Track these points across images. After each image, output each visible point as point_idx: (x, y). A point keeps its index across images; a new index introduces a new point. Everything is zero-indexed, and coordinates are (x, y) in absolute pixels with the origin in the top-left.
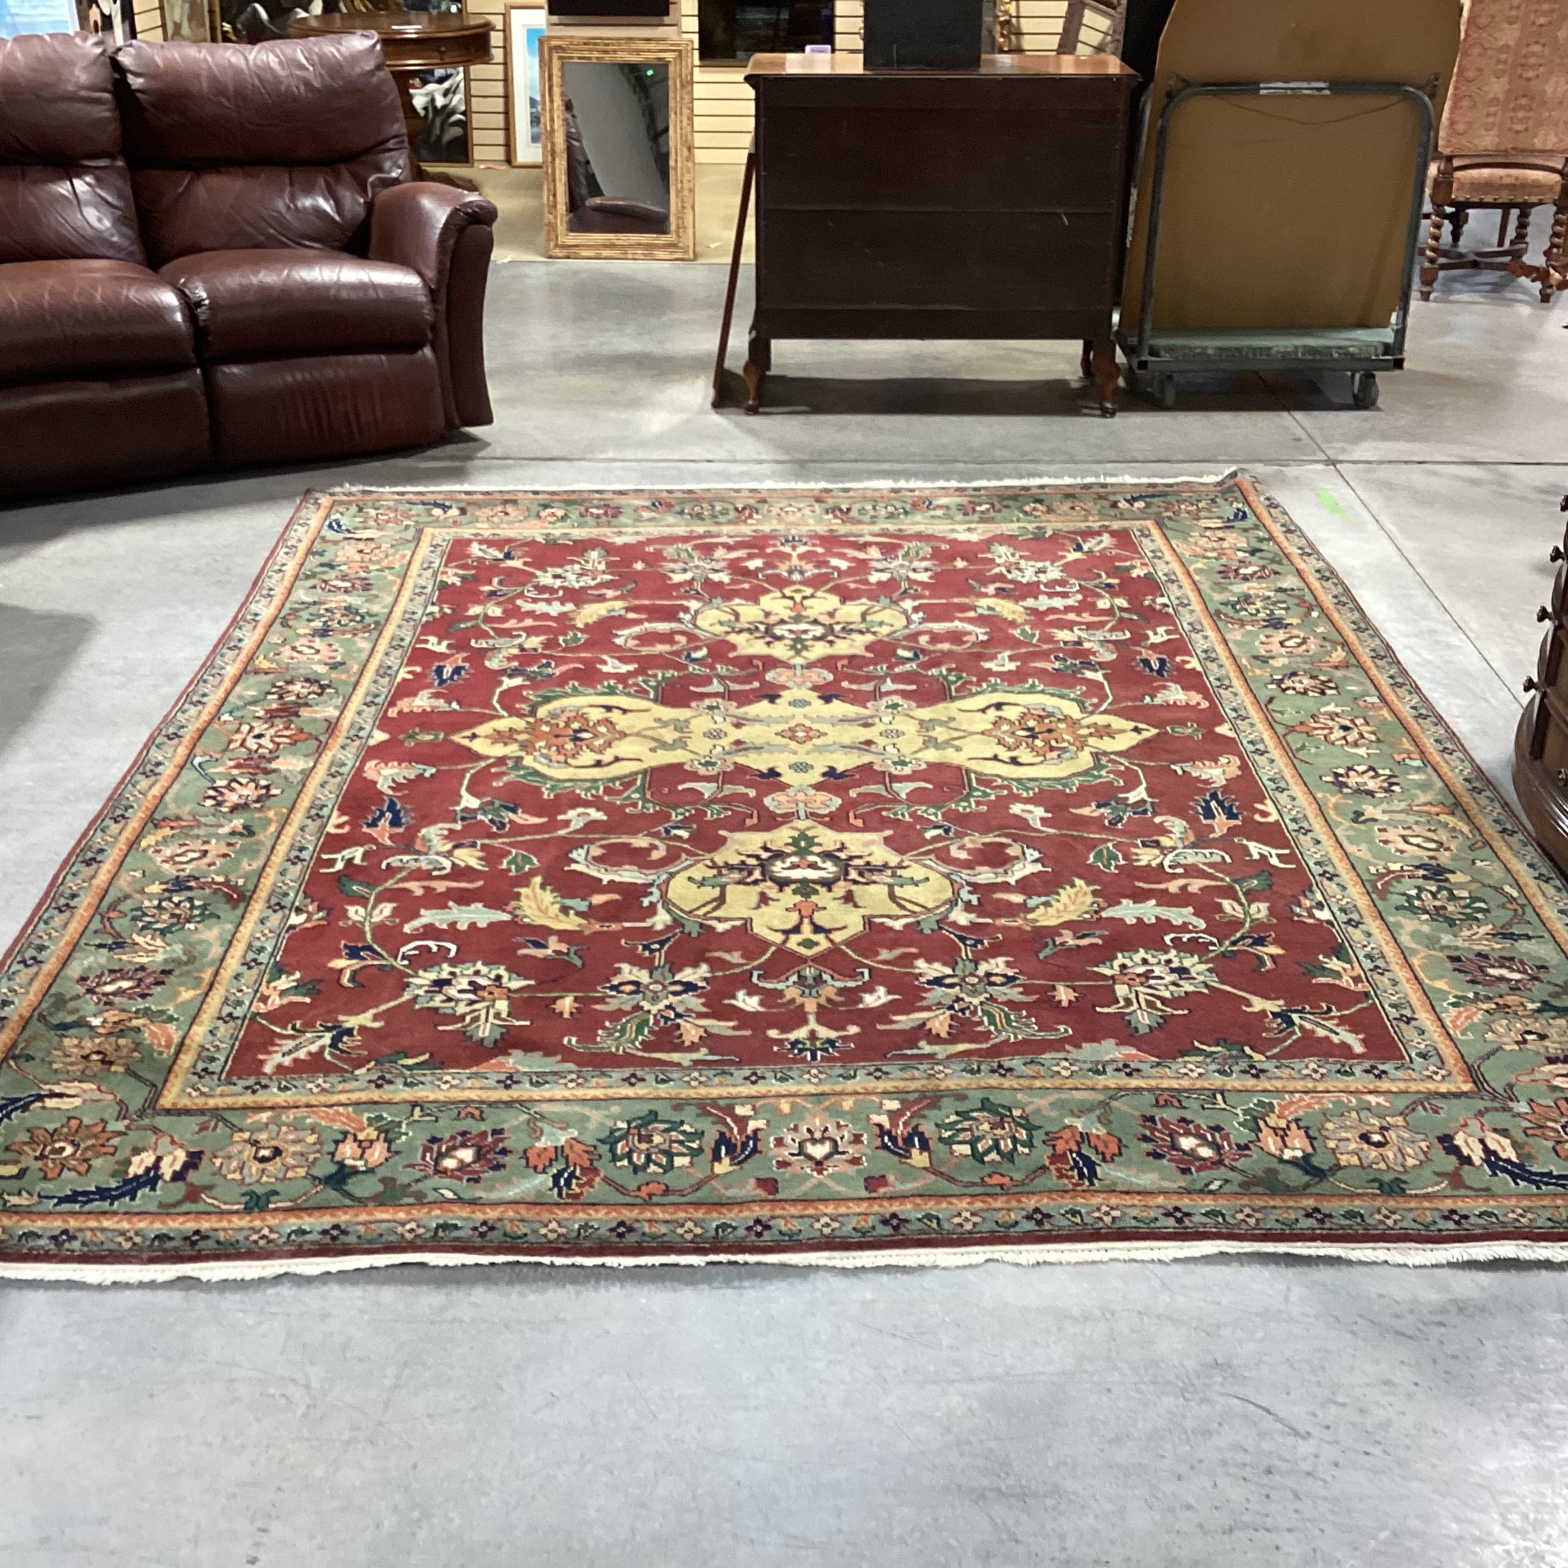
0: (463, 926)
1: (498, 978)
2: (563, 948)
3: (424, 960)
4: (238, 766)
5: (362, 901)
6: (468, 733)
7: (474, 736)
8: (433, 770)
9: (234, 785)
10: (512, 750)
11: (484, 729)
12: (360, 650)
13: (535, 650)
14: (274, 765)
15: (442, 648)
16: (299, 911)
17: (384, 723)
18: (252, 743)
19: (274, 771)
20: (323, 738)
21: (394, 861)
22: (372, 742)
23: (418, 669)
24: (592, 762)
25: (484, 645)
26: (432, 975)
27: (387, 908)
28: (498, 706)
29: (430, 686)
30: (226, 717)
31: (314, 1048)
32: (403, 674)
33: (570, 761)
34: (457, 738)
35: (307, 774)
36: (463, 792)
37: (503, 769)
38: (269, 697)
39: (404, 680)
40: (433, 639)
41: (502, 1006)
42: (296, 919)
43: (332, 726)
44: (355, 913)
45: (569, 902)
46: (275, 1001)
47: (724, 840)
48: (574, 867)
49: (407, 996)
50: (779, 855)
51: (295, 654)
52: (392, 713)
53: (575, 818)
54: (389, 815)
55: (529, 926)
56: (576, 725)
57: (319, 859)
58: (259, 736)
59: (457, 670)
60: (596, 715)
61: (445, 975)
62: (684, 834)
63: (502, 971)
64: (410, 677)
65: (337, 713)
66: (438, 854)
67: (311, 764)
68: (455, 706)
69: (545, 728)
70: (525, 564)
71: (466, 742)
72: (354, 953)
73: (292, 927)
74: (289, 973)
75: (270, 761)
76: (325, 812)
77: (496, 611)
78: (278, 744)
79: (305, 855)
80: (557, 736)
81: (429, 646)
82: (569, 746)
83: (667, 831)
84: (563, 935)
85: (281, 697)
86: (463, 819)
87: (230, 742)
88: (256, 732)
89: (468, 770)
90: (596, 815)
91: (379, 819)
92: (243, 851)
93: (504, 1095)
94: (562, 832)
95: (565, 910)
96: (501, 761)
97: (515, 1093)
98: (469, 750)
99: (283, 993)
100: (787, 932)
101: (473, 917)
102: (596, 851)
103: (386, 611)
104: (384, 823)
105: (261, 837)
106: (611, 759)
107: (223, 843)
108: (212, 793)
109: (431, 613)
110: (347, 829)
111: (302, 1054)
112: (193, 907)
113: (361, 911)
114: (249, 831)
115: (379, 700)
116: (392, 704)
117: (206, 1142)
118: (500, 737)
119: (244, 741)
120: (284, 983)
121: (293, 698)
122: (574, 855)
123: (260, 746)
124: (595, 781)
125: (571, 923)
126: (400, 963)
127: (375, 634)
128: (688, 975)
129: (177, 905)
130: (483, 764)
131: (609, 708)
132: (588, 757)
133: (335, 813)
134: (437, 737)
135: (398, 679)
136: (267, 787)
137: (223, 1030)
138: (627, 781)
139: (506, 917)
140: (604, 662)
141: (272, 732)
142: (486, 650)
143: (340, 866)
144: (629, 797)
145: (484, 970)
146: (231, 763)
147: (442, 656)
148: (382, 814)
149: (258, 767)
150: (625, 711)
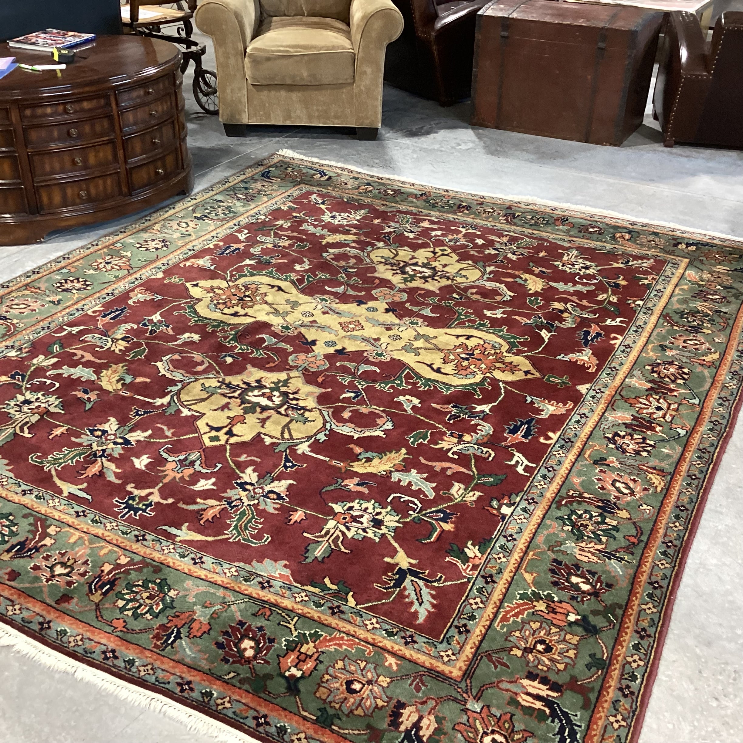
0: (570, 284)
1: (563, 266)
2: (534, 268)
3: (589, 277)
4: (672, 390)
5: (610, 303)
6: (529, 376)
7: (527, 373)
8: (558, 357)
9: (673, 378)
10: (510, 358)
11: (518, 376)
12: (579, 475)
13: (451, 435)
14: (649, 385)
15: (518, 456)
16: (639, 305)
17: (577, 398)
18: (664, 406)
19: (649, 381)
20: (618, 397)
21: (592, 316)
22: (588, 386)
23: (542, 440)
24: (472, 339)
25: (485, 450)
26: (588, 271)
27: (600, 298)
28: (503, 391)
29: (539, 421)
30: (682, 432)
31: (635, 262)
32: (555, 437)
33: (482, 343)
34: (538, 375)
35: (630, 374)
36: (547, 341)
37: (520, 348)
38: (652, 443)
39: (554, 432)
40: (520, 470)
41: (565, 258)
42: (641, 303)
43: (611, 405)
44: (614, 299)
45: (522, 282)
46: (650, 277)
47: (439, 289)
48: (512, 294)
49: (599, 268)
50: (424, 278)
51: (631, 485)
52: (570, 405)
53: (499, 314)
54: (589, 338)
55: (543, 278)
56: (465, 363)
57: (628, 325)
58: (659, 409)
59: (514, 431)
60: (449, 368)
61: (583, 270)
62: (455, 295)
63: (561, 268)
64: (550, 434)
65: (606, 414)
66: (571, 313)
67: (627, 380)
68: (529, 399)
69: (483, 366)
70: (394, 553)
71: (533, 371)
72: (617, 285)
73: (642, 300)
74: (643, 284)
75: (652, 389)
76: (622, 348)
77: (457, 489)
78: (646, 399)
79: (634, 328)
80: (480, 360)
81: (526, 462)
82: (477, 352)
83: (461, 298)
84: (531, 272)
85: (644, 439)
86: (552, 326)
87: (677, 410)
88: (661, 413)
89: (539, 353)
90: (488, 313)
91: (595, 337)
92: (664, 338)
93: (574, 239)
94: (509, 309)
95: (526, 280)
96: (518, 353)
97: (571, 239)
98: (533, 365)
99: (647, 279)
100: (448, 255)
101: (565, 287)
102: (498, 298)
103: (547, 522)
104: (593, 334)
105: (657, 343)
106: (460, 338)
107: (676, 344)
108: (686, 376)
109: (509, 505)
110: (613, 335)
111: (640, 261)
112: (687, 318)
113: (611, 299)
114: (663, 348)
115: (577, 418)
116: (569, 411)
117: (672, 249)
118: (512, 368)
119: (668, 408)
120: (646, 282)
121: (635, 436)
122: (509, 298)
123: (658, 401)
124: (477, 329)
125: (525, 276)
126: (600, 278)
127: (563, 492)
128: (493, 252)
129: (694, 321)
130: (529, 354)
131: (438, 371)
132: (471, 343)
133: (617, 346)
134: (549, 377)
135: (559, 433)
136: (653, 372)
137: (669, 273)
138: (461, 324)
139: (551, 283)
140: (414, 408)
141: (650, 411)
142: (485, 445)
143: (618, 320)
144: (466, 317)
145: (567, 269)
146: (675, 393)
147: (520, 448)
148: (592, 340)
149: (659, 385)
150: (430, 366)
